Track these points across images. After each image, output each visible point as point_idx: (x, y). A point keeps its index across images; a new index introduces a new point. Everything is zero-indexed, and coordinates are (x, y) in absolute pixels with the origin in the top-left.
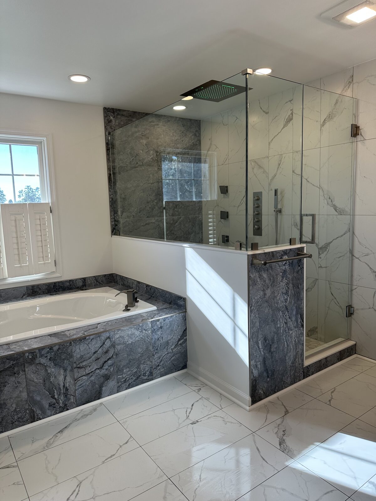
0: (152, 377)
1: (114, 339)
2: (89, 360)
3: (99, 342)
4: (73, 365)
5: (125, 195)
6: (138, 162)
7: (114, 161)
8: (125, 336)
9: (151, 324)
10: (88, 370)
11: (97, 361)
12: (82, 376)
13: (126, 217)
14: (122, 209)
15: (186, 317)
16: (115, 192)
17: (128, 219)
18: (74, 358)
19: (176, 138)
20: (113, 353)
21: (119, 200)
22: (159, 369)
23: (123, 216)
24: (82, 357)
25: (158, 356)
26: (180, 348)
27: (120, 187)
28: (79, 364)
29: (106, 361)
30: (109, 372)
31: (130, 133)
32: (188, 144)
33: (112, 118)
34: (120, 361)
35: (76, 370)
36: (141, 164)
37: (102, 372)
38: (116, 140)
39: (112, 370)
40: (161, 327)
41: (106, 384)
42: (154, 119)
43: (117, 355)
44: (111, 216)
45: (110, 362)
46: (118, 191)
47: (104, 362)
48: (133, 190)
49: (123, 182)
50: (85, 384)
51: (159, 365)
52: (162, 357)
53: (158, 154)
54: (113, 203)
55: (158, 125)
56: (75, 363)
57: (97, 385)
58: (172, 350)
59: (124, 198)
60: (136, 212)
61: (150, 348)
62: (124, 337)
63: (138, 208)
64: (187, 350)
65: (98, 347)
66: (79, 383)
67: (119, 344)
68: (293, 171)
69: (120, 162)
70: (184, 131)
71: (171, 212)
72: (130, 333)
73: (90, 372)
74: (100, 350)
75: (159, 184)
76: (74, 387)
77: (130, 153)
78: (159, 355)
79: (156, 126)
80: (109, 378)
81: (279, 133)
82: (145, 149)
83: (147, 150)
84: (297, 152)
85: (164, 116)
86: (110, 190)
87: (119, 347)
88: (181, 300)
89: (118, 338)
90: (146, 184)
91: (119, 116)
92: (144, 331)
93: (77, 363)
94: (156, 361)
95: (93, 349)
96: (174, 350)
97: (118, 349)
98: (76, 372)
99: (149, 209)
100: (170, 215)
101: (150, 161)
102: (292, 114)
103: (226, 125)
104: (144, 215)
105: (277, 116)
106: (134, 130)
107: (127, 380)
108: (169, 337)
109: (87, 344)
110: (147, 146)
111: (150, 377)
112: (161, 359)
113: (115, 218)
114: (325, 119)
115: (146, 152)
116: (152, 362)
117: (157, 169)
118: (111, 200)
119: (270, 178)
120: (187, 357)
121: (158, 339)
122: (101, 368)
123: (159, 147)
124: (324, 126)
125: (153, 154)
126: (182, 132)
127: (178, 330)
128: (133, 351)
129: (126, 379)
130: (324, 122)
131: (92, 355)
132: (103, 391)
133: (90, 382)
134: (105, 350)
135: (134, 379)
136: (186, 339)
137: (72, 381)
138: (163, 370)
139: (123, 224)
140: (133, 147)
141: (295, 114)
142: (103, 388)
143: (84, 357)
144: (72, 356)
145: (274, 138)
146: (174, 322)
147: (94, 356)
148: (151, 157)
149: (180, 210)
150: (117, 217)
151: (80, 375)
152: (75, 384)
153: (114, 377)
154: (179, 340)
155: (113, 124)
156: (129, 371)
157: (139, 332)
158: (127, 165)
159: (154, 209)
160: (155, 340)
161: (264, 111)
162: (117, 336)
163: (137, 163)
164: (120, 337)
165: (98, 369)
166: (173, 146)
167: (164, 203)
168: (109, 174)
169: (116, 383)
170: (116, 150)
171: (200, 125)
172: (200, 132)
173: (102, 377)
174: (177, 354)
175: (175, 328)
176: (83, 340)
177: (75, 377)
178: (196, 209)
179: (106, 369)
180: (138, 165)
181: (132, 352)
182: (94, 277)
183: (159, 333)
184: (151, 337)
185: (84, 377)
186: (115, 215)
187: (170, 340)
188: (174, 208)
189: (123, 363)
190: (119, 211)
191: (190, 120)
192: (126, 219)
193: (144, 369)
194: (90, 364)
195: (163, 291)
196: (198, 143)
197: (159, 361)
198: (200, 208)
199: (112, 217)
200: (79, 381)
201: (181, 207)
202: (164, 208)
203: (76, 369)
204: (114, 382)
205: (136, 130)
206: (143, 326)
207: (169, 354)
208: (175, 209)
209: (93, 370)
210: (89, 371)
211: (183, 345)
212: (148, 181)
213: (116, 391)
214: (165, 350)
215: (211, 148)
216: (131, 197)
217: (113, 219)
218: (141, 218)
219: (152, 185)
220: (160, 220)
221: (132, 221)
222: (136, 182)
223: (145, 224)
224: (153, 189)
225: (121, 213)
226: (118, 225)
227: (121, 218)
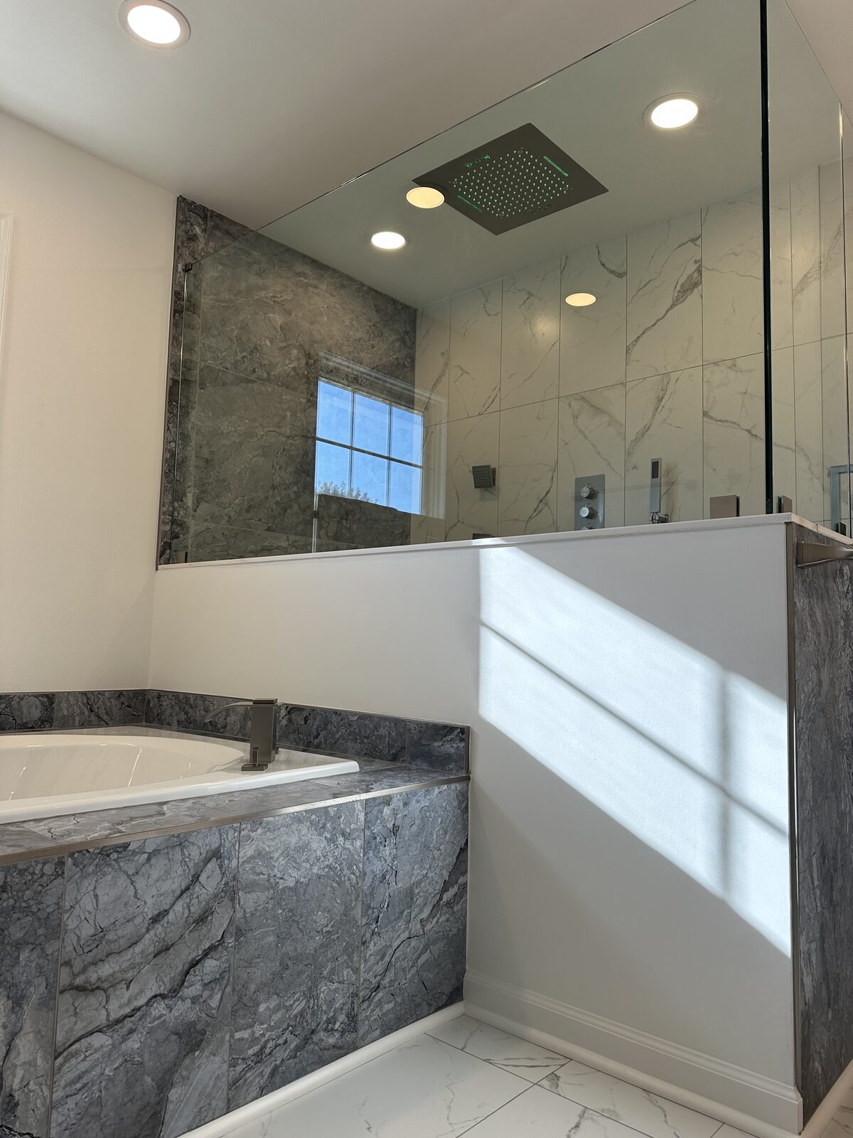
0: (354, 1035)
1: (234, 862)
2: (131, 951)
3: (180, 872)
4: (56, 975)
5: (212, 453)
6: (256, 370)
7: (189, 349)
8: (276, 855)
9: (366, 814)
10: (116, 1008)
11: (159, 960)
12: (91, 1033)
13: (209, 517)
14: (198, 491)
15: (467, 799)
16: (185, 437)
17: (214, 525)
18: (68, 941)
19: (359, 335)
20: (225, 926)
21: (192, 462)
22: (380, 1003)
23: (198, 511)
24: (100, 934)
25: (379, 947)
26: (448, 920)
27: (199, 423)
28: (84, 969)
29: (198, 962)
30: (204, 1015)
31: (244, 285)
32: (384, 360)
33: (198, 230)
34: (249, 964)
35: (65, 1001)
36: (265, 375)
37: (175, 1013)
38: (202, 291)
39: (214, 1003)
40: (395, 830)
41: (184, 1073)
42: (307, 270)
43: (239, 933)
44: (162, 504)
45: (210, 965)
46: (193, 435)
47: (186, 967)
48: (234, 443)
49: (210, 414)
50: (98, 1070)
51: (378, 987)
52: (390, 952)
53: (312, 361)
54: (172, 467)
55: (315, 287)
56: (68, 963)
57: (148, 1080)
58: (423, 927)
59: (207, 461)
60: (238, 509)
61: (353, 912)
62: (272, 858)
63: (246, 498)
64: (465, 930)
65: (173, 892)
66: (72, 1069)
67: (251, 887)
68: (705, 414)
69: (209, 355)
70: (378, 322)
71: (333, 527)
72: (293, 840)
73: (127, 1010)
74: (179, 907)
75: (306, 442)
76: (47, 1093)
77: (239, 339)
78: (384, 944)
79: (311, 289)
80: (202, 1040)
81: (658, 320)
82: (278, 337)
83: (284, 344)
84: (716, 364)
85: (334, 271)
86: (170, 425)
87: (249, 901)
88: (449, 738)
89: (252, 857)
90: (274, 433)
91: (218, 233)
92: (341, 839)
93: (77, 965)
94: (370, 969)
95: (150, 901)
96: (428, 927)
97: (248, 911)
98: (67, 1010)
100: (330, 534)
101: (288, 375)
102: (699, 271)
103: (496, 315)
104: (260, 520)
105: (651, 280)
106: (253, 279)
107: (267, 1051)
108: (415, 872)
109: (128, 876)
110: (285, 334)
111: (349, 1037)
112: (387, 959)
113: (176, 514)
114: (805, 275)
115: (282, 349)
116: (356, 971)
117: (304, 401)
118: (168, 455)
119: (631, 436)
120: (465, 957)
121: (384, 877)
122: (174, 992)
123: (315, 345)
124: (804, 292)
125: (298, 359)
126: (374, 325)
127: (442, 847)
128: (298, 923)
129: (264, 1047)
130: (802, 281)
131: (144, 930)
132: (170, 1107)
133: (121, 1060)
134: (196, 910)
135: (292, 1046)
136: (464, 886)
137: (39, 1062)
138: (391, 1005)
139: (197, 535)
140: (247, 325)
141: (708, 270)
142: (173, 1091)
143: (110, 936)
144: (56, 931)
145: (644, 333)
146: (433, 814)
147: (152, 933)
148: (292, 366)
149: (355, 527)
150: (181, 513)
151: (80, 1028)
152: (54, 1072)
153: (218, 1036)
154: (445, 889)
155: (200, 247)
156: (278, 1010)
157: (325, 842)
158: (227, 368)
159: (289, 511)
160: (373, 882)
161: (612, 272)
162: (248, 851)
163: (254, 371)
164: (259, 854)
165: (163, 996)
166: (349, 353)
167: (316, 500)
168: (172, 379)
169: (225, 1066)
170: (200, 320)
171: (415, 320)
172: (415, 337)
173: (174, 1037)
174: (435, 942)
175: (435, 836)
176: (115, 856)
177: (60, 1037)
178: (397, 532)
179: (194, 1000)
180: (255, 375)
181: (295, 925)
182: (84, 694)
183: (388, 852)
184: (361, 865)
185: (99, 1040)
186: (176, 504)
187: (419, 882)
188: (342, 519)
189: (261, 973)
190: (190, 496)
191: (394, 302)
192: (206, 524)
193: (330, 1003)
194: (130, 975)
195: (363, 717)
196: (408, 363)
197: (379, 968)
198: (404, 531)
199: (165, 509)
200: (73, 1061)
201: (359, 519)
202: (316, 514)
203: (67, 996)
204: (217, 1059)
205: (260, 282)
206: (339, 818)
207: (414, 942)
208: (344, 522)
209: (142, 1001)
210: (120, 1007)
211: (455, 909)
212: (279, 428)
213: (222, 1104)
214: (401, 923)
215: (447, 375)
216: (230, 461)
217: (168, 517)
218: (251, 528)
219: (289, 442)
220: (301, 543)
221: (225, 533)
222: (247, 421)
223: (259, 548)
224: (291, 453)
225: (193, 503)
226: (181, 536)
227: (193, 516)
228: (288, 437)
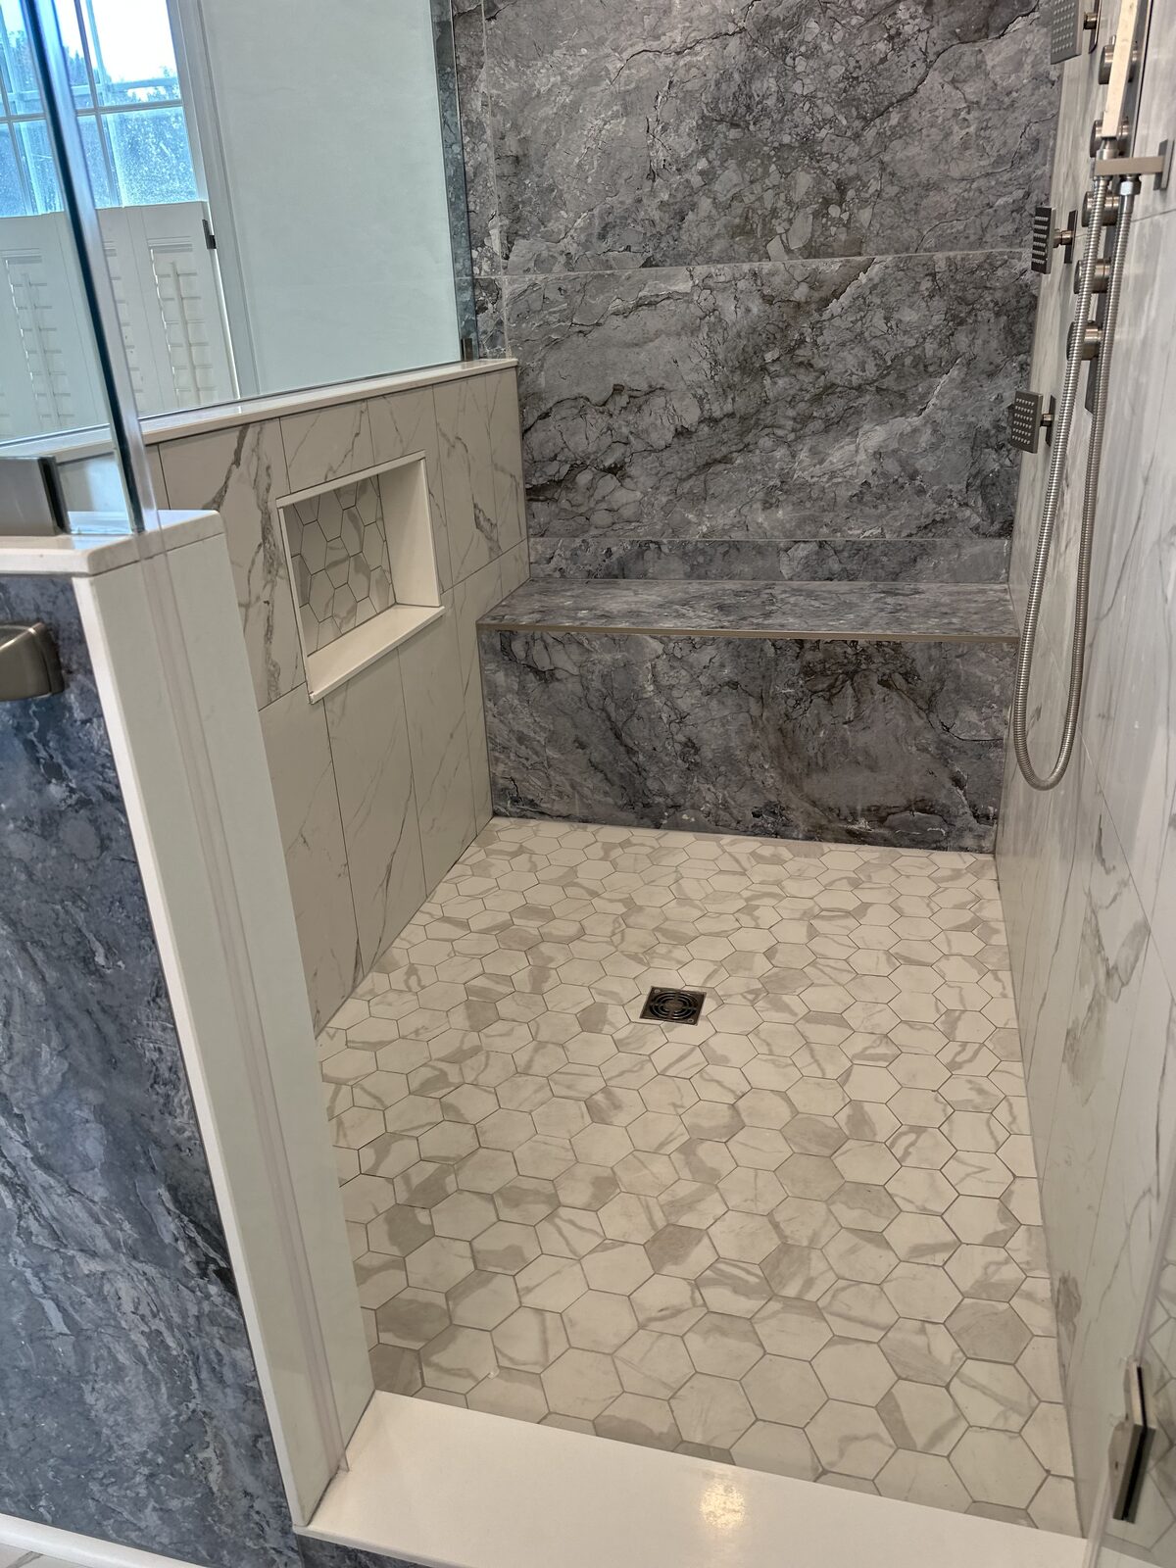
5: (524, 141)
13: (531, 265)
14: (507, 222)
17: (541, 277)
21: (491, 170)
23: (511, 256)
27: (494, 92)
44: (455, 259)
46: (486, 118)
48: (564, 106)
49: (512, 64)
59: (517, 160)
60: (583, 237)
63: (596, 211)
71: (803, 226)
86: (447, 114)
90: (646, 56)
99: (656, 215)
100: (795, 246)
104: (628, 248)
113: (476, 270)
139: (515, 299)
149: (865, 215)
150: (485, 267)
159: (690, 216)
178: (1001, 202)
186: (475, 254)
190: (495, 233)
192: (528, 277)
198: (1028, 194)
199: (460, 266)
201: (879, 194)
212: (657, 38)
216: (558, 146)
217: (465, 278)
218: (611, 268)
219: (682, 63)
220: (722, 279)
221: (563, 288)
222: (584, 51)
223: (631, 303)
224: (689, 86)
225: (502, 244)
226: (490, 305)
227: (505, 268)
228: (678, 53)
